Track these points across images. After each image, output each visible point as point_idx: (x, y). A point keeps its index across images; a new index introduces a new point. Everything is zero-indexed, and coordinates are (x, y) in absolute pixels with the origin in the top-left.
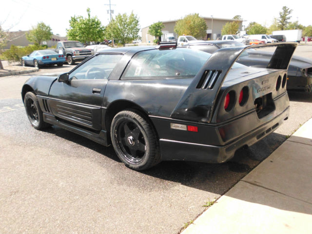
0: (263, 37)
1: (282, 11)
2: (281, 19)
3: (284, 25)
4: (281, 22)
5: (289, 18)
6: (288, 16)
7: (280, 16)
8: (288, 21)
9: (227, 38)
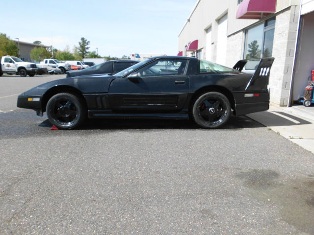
0: (78, 63)
1: (81, 41)
2: (81, 49)
3: (84, 54)
4: (81, 51)
5: (88, 48)
6: (86, 47)
7: (79, 46)
8: (87, 51)
9: (48, 62)
